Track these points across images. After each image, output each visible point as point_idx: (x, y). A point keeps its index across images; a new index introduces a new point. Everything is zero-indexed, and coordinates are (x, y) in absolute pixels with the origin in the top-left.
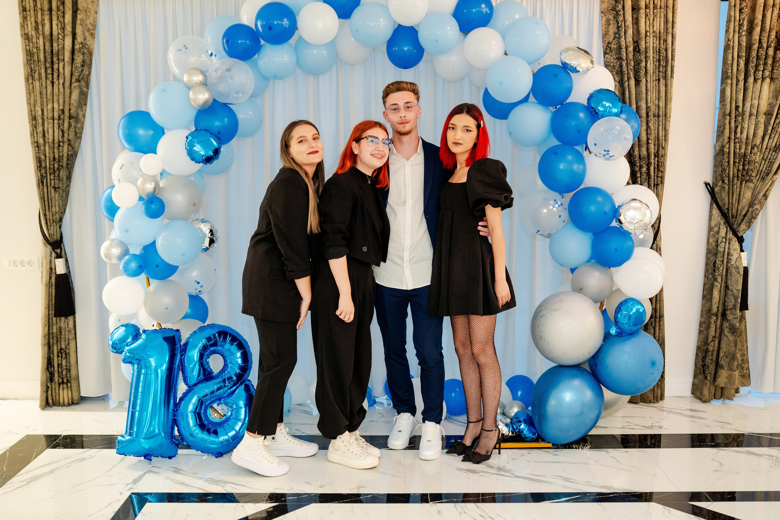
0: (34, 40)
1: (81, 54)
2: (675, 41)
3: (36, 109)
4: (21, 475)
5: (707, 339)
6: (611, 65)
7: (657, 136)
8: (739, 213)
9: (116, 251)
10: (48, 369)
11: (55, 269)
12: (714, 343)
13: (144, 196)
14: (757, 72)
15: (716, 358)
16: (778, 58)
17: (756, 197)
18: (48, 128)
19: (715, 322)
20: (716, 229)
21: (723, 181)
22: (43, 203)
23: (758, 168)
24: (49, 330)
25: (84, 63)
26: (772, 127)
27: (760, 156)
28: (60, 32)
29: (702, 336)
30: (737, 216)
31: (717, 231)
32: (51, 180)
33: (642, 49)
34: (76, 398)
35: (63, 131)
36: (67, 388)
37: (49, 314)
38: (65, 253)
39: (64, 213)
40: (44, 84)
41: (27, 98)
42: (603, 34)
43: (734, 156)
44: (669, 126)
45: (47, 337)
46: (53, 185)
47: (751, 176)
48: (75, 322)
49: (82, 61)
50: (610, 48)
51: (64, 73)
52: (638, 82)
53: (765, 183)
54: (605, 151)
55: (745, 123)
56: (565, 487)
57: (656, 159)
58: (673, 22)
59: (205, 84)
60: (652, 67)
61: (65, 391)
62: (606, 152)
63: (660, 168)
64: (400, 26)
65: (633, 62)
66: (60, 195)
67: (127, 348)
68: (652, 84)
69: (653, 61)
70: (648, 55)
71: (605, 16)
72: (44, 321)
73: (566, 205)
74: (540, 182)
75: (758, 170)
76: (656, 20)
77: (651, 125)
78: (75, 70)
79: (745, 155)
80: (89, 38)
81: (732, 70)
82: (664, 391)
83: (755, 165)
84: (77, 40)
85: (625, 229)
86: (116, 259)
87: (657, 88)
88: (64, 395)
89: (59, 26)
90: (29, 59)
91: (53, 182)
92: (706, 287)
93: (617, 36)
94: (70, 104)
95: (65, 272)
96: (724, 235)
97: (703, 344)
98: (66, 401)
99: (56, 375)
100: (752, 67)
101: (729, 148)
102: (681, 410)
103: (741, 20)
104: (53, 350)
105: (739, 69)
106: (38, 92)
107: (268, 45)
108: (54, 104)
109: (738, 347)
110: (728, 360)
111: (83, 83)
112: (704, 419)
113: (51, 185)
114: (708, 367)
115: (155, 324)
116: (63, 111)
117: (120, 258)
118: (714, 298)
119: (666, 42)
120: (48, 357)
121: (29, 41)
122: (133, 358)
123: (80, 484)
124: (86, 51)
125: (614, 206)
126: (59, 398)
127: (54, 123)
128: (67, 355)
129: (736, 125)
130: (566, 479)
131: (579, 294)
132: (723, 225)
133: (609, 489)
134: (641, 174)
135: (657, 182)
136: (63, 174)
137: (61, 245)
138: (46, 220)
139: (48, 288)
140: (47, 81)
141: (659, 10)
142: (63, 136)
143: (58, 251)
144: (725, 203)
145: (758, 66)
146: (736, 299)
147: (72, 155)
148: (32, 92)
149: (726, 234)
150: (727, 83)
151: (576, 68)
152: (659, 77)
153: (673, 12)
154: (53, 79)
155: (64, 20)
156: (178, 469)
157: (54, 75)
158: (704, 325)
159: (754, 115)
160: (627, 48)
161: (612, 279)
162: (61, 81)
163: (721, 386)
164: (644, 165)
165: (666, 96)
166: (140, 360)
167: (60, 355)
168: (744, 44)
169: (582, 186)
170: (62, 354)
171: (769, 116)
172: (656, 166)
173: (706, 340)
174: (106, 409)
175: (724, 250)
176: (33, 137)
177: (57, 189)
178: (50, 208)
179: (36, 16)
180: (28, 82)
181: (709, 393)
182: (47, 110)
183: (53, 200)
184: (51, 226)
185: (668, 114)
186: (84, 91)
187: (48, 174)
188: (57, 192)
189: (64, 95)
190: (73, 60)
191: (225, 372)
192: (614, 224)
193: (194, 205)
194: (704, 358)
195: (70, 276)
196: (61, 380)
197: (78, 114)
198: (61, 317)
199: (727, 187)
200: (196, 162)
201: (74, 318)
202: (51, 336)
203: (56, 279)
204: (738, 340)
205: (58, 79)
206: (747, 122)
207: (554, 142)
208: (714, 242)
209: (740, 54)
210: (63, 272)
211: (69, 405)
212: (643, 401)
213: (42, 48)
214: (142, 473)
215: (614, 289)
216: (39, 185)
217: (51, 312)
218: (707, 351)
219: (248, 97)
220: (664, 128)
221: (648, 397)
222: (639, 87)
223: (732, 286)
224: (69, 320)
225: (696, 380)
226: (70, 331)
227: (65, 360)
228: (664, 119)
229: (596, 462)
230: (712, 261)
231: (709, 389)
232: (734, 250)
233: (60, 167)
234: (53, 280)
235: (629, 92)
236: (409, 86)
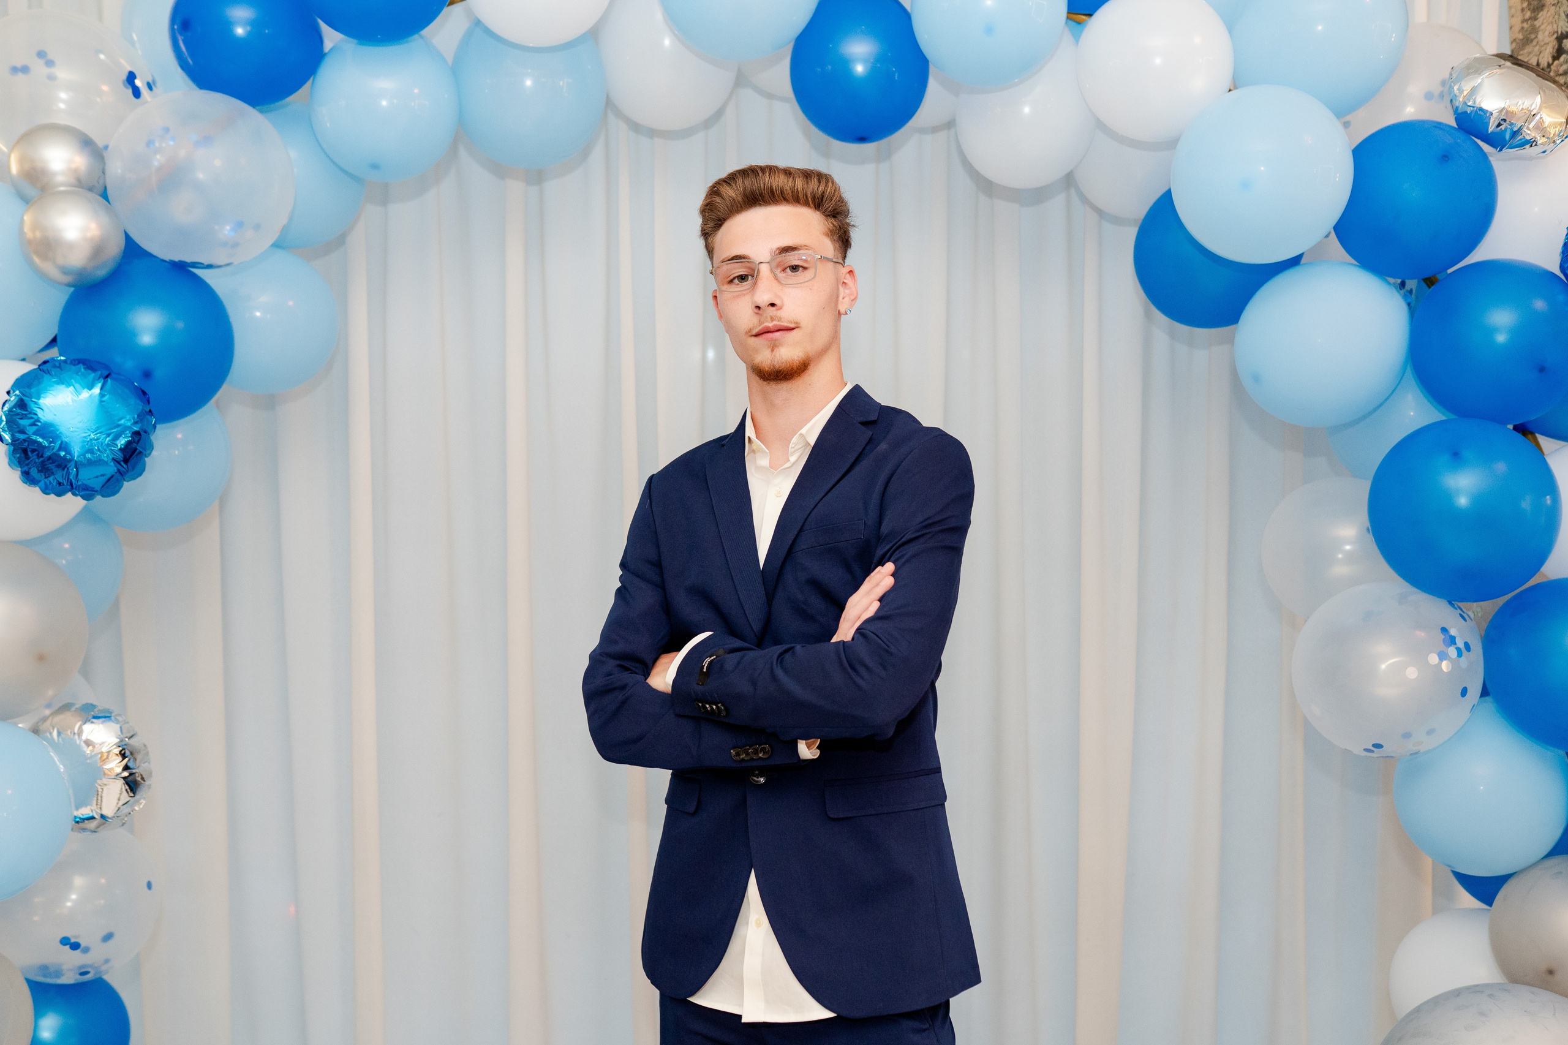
107: (349, 46)
169: (1537, 579)
193: (41, 658)
200: (49, 491)
207: (1422, 412)
219: (271, 242)
236: (800, 183)
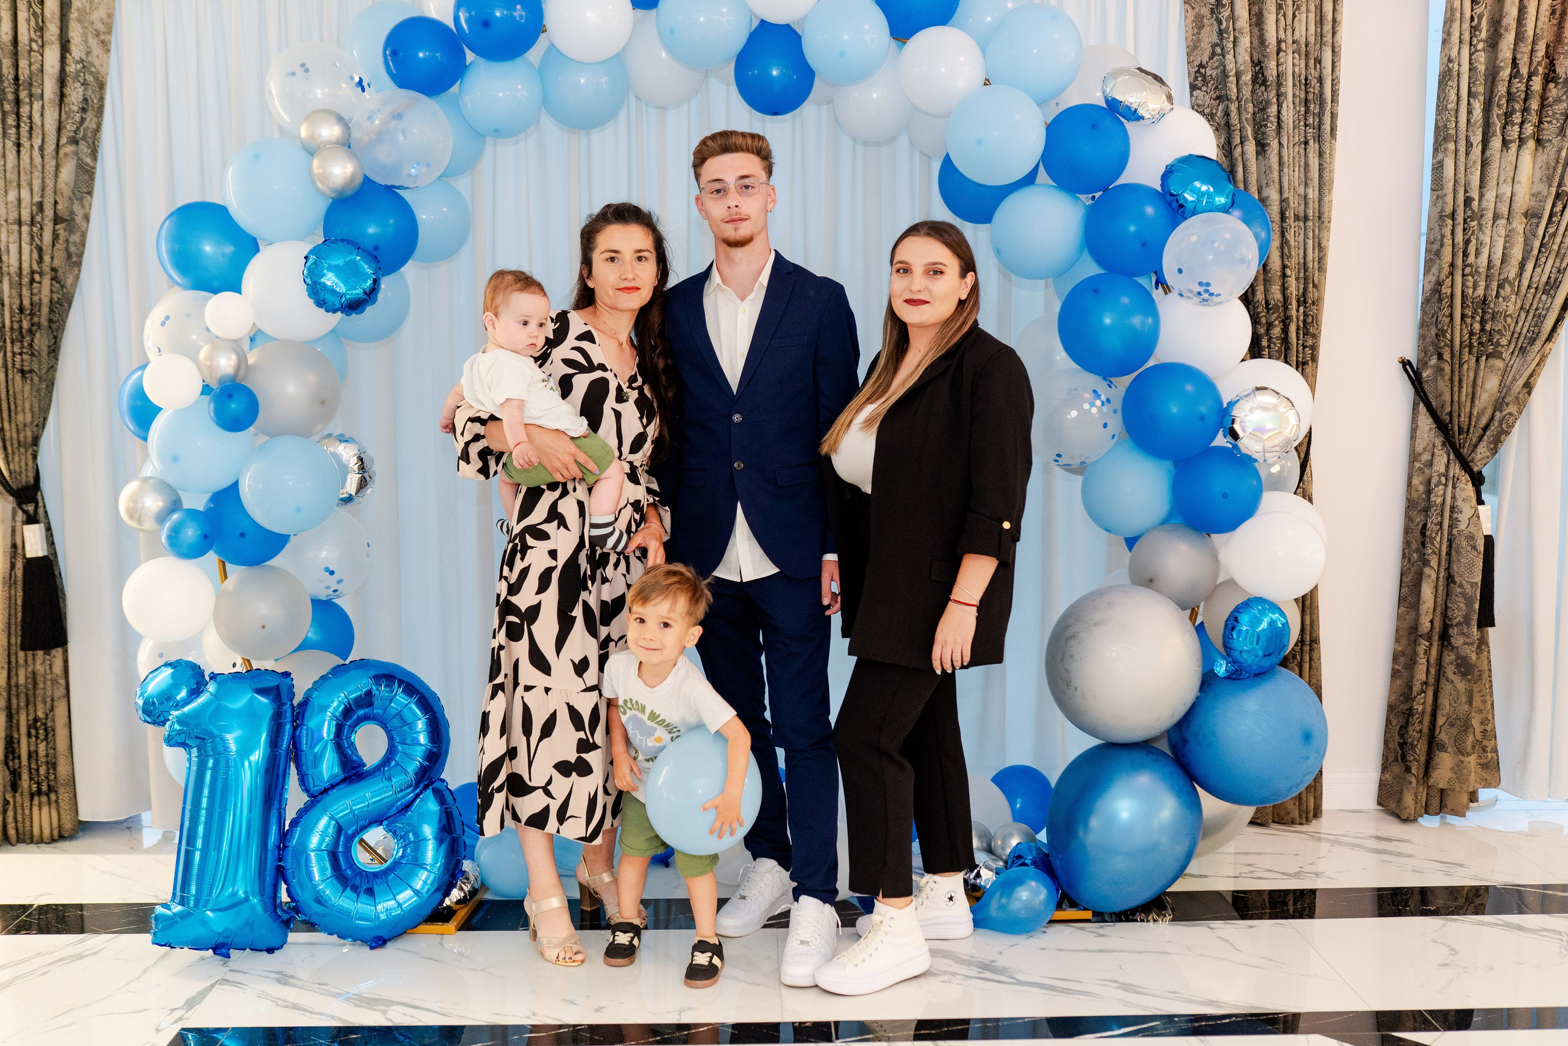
1: (79, 84)
2: (1339, 60)
5: (1411, 688)
6: (1207, 111)
7: (1302, 260)
8: (1473, 423)
9: (153, 503)
10: (6, 764)
11: (24, 547)
12: (1425, 697)
13: (214, 385)
14: (1509, 128)
15: (1430, 729)
16: (1551, 99)
17: (1509, 389)
19: (1425, 652)
20: (1426, 457)
21: (1440, 357)
23: (1512, 328)
24: (9, 678)
25: (87, 104)
26: (1540, 241)
27: (1516, 302)
28: (33, 36)
29: (1398, 682)
30: (1469, 429)
31: (1428, 461)
32: (14, 354)
33: (1271, 79)
34: (68, 825)
35: (40, 250)
36: (49, 805)
37: (9, 642)
38: (46, 512)
39: (44, 427)
42: (1188, 47)
43: (1463, 302)
44: (1328, 241)
45: (5, 694)
46: (18, 366)
47: (1498, 344)
48: (66, 661)
49: (81, 99)
50: (1204, 76)
51: (42, 125)
52: (1262, 147)
53: (1528, 358)
54: (1200, 284)
55: (1484, 233)
56: (1127, 1004)
57: (1302, 309)
58: (1334, 20)
59: (346, 144)
60: (1291, 115)
61: (45, 810)
62: (1204, 288)
63: (1310, 328)
64: (763, 22)
65: (1251, 105)
66: (35, 389)
67: (176, 713)
68: (1291, 152)
69: (1294, 103)
70: (1283, 90)
71: (1192, 9)
73: (1118, 403)
74: (1061, 355)
75: (1513, 333)
76: (1298, 16)
77: (1290, 236)
78: (67, 119)
79: (1485, 299)
80: (97, 50)
81: (1457, 122)
82: (1321, 798)
83: (1505, 321)
84: (70, 54)
85: (1244, 450)
86: (153, 521)
87: (1303, 159)
88: (43, 818)
89: (33, 23)
91: (18, 358)
92: (1406, 579)
93: (1218, 50)
94: (55, 192)
95: (46, 554)
96: (1442, 469)
97: (1402, 698)
99: (25, 776)
100: (1498, 116)
101: (1452, 286)
102: (1357, 838)
103: (1475, 17)
104: (18, 721)
105: (1472, 121)
107: (481, 62)
108: (22, 190)
109: (1474, 705)
110: (1454, 731)
111: (83, 147)
112: (1410, 856)
113: (14, 365)
114: (1413, 746)
115: (239, 662)
116: (40, 206)
117: (161, 518)
118: (1424, 603)
119: (1320, 63)
120: (7, 737)
122: (188, 735)
123: (67, 1012)
124: (92, 79)
125: (1221, 403)
126: (32, 826)
127: (20, 233)
128: (49, 733)
129: (1467, 238)
130: (1126, 987)
131: (1147, 589)
132: (1440, 447)
133: (1220, 1007)
134: (1270, 340)
135: (1303, 358)
136: (41, 341)
137: (36, 495)
139: (7, 588)
140: (6, 141)
142: (41, 260)
143: (30, 508)
144: (1444, 401)
145: (1511, 115)
146: (1469, 602)
147: (59, 302)
149: (1447, 467)
150: (1445, 149)
151: (1136, 110)
152: (1305, 137)
153: (1335, 2)
154: (19, 139)
155: (42, 10)
156: (286, 975)
157: (21, 130)
158: (1402, 660)
159: (1503, 218)
160: (1238, 75)
161: (1215, 557)
162: (37, 142)
163: (1441, 786)
164: (1277, 322)
165: (1321, 176)
166: (204, 739)
167: (33, 732)
168: (1482, 68)
169: (1151, 363)
170: (37, 729)
171: (1535, 220)
172: (1302, 325)
173: (1406, 691)
174: (136, 847)
175: (1444, 501)
177: (28, 375)
178: (13, 414)
181: (1416, 803)
182: (7, 203)
183: (19, 397)
184: (13, 453)
185: (1326, 215)
186: (87, 165)
187: (8, 341)
188: (29, 382)
189: (43, 172)
190: (62, 96)
191: (389, 764)
192: (1221, 440)
193: (323, 403)
194: (1404, 727)
195: (57, 562)
196: (35, 786)
197: (72, 213)
198: (36, 649)
199: (1447, 368)
200: (327, 311)
201: (66, 652)
202: (14, 692)
203: (25, 567)
204: (1475, 689)
205: (30, 138)
206: (1488, 232)
207: (1091, 269)
208: (1422, 483)
209: (1474, 89)
210: (40, 554)
211: (53, 840)
212: (1276, 820)
214: (208, 984)
215: (1219, 582)
217: (13, 641)
218: (1410, 713)
219: (439, 174)
220: (1317, 244)
221: (1289, 813)
222: (1265, 157)
223: (1461, 576)
224: (55, 657)
225: (1388, 776)
226: (54, 682)
227: (44, 743)
228: (1317, 224)
229: (1188, 948)
230: (1418, 524)
231: (1416, 794)
232: (1464, 500)
233: (35, 327)
234: (19, 571)
235: (1245, 167)
236: (749, 141)
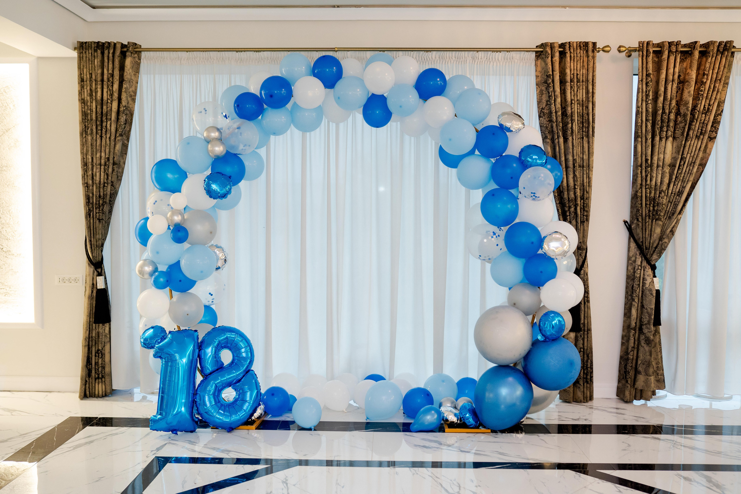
0: (89, 104)
1: (124, 115)
2: (595, 107)
3: (87, 157)
4: (68, 443)
5: (628, 349)
6: (545, 126)
7: (582, 183)
8: (651, 246)
9: (148, 269)
10: (87, 367)
11: (97, 285)
12: (633, 353)
13: (172, 226)
14: (662, 132)
15: (635, 365)
16: (678, 122)
17: (665, 233)
18: (96, 172)
19: (633, 335)
20: (633, 259)
21: (638, 220)
22: (89, 231)
23: (665, 209)
24: (89, 334)
25: (127, 121)
26: (675, 176)
27: (666, 199)
28: (109, 97)
29: (624, 347)
30: (649, 248)
31: (634, 260)
32: (96, 213)
33: (569, 114)
34: (108, 391)
35: (107, 175)
36: (102, 383)
37: (90, 321)
38: (105, 272)
39: (105, 240)
40: (95, 138)
41: (81, 148)
42: (538, 102)
43: (646, 199)
44: (592, 175)
45: (87, 340)
46: (98, 217)
47: (660, 215)
48: (110, 328)
49: (125, 120)
50: (543, 112)
51: (110, 130)
52: (566, 140)
53: (672, 221)
55: (653, 173)
57: (582, 201)
58: (593, 92)
59: (220, 139)
60: (577, 127)
62: (533, 194)
63: (586, 208)
64: (373, 94)
65: (561, 124)
66: (103, 226)
67: (157, 345)
68: (577, 142)
69: (578, 123)
70: (573, 118)
71: (539, 87)
72: (85, 326)
73: (503, 237)
75: (666, 211)
76: (579, 91)
77: (577, 174)
78: (119, 127)
79: (654, 198)
80: (130, 102)
81: (642, 131)
82: (593, 393)
83: (662, 206)
84: (122, 104)
85: (549, 255)
86: (148, 275)
87: (582, 144)
88: (100, 388)
89: (109, 93)
90: (84, 118)
91: (98, 214)
92: (626, 307)
93: (549, 103)
94: (114, 154)
95: (104, 287)
96: (639, 263)
97: (625, 354)
98: (100, 393)
99: (93, 372)
100: (657, 128)
101: (641, 193)
102: (607, 408)
103: (647, 91)
104: (92, 350)
105: (647, 130)
106: (90, 144)
107: (270, 109)
108: (102, 153)
109: (653, 356)
110: (644, 366)
111: (124, 137)
112: (623, 414)
113: (96, 217)
114: (629, 372)
115: (176, 328)
116: (108, 159)
117: (151, 274)
118: (633, 316)
119: (588, 108)
120: (87, 356)
121: (84, 104)
122: (162, 354)
124: (128, 112)
125: (540, 237)
126: (95, 391)
127: (101, 168)
128: (103, 355)
129: (646, 174)
130: (501, 454)
131: (515, 309)
132: (638, 255)
133: (535, 461)
134: (570, 213)
135: (583, 220)
136: (106, 208)
137: (101, 265)
138: (91, 245)
139: (90, 300)
140: (97, 135)
141: (581, 83)
142: (108, 178)
143: (99, 270)
144: (640, 237)
145: (662, 128)
146: (650, 316)
147: (113, 194)
148: (85, 144)
149: (641, 262)
150: (638, 141)
151: (509, 128)
152: (582, 136)
153: (593, 85)
154: (102, 134)
155: (112, 88)
157: (103, 131)
158: (625, 338)
159: (660, 167)
160: (556, 112)
161: (540, 296)
162: (108, 136)
163: (640, 388)
164: (572, 206)
165: (589, 151)
167: (97, 355)
168: (651, 110)
169: (516, 222)
170: (98, 354)
171: (673, 168)
172: (582, 207)
175: (640, 276)
176: (84, 179)
177: (101, 221)
178: (95, 235)
179: (91, 86)
180: (82, 136)
181: (630, 395)
182: (96, 158)
183: (97, 229)
185: (591, 165)
186: (125, 143)
187: (94, 208)
188: (101, 223)
189: (110, 146)
190: (118, 119)
191: (233, 365)
192: (541, 251)
193: (211, 233)
195: (108, 290)
196: (97, 375)
197: (120, 161)
199: (640, 224)
200: (212, 198)
201: (110, 325)
202: (90, 339)
203: (97, 292)
204: (653, 350)
205: (106, 134)
206: (655, 172)
208: (632, 269)
209: (647, 118)
210: (102, 287)
211: (103, 396)
212: (574, 401)
213: (94, 110)
214: (164, 444)
215: (541, 306)
216: (87, 217)
217: (91, 320)
218: (628, 359)
220: (587, 176)
221: (579, 398)
222: (567, 143)
223: (647, 305)
224: (106, 326)
225: (620, 385)
226: (106, 336)
227: (101, 359)
228: (587, 169)
229: (528, 442)
230: (631, 285)
231: (630, 391)
232: (648, 276)
233: (104, 203)
234: (95, 294)
235: (559, 147)
